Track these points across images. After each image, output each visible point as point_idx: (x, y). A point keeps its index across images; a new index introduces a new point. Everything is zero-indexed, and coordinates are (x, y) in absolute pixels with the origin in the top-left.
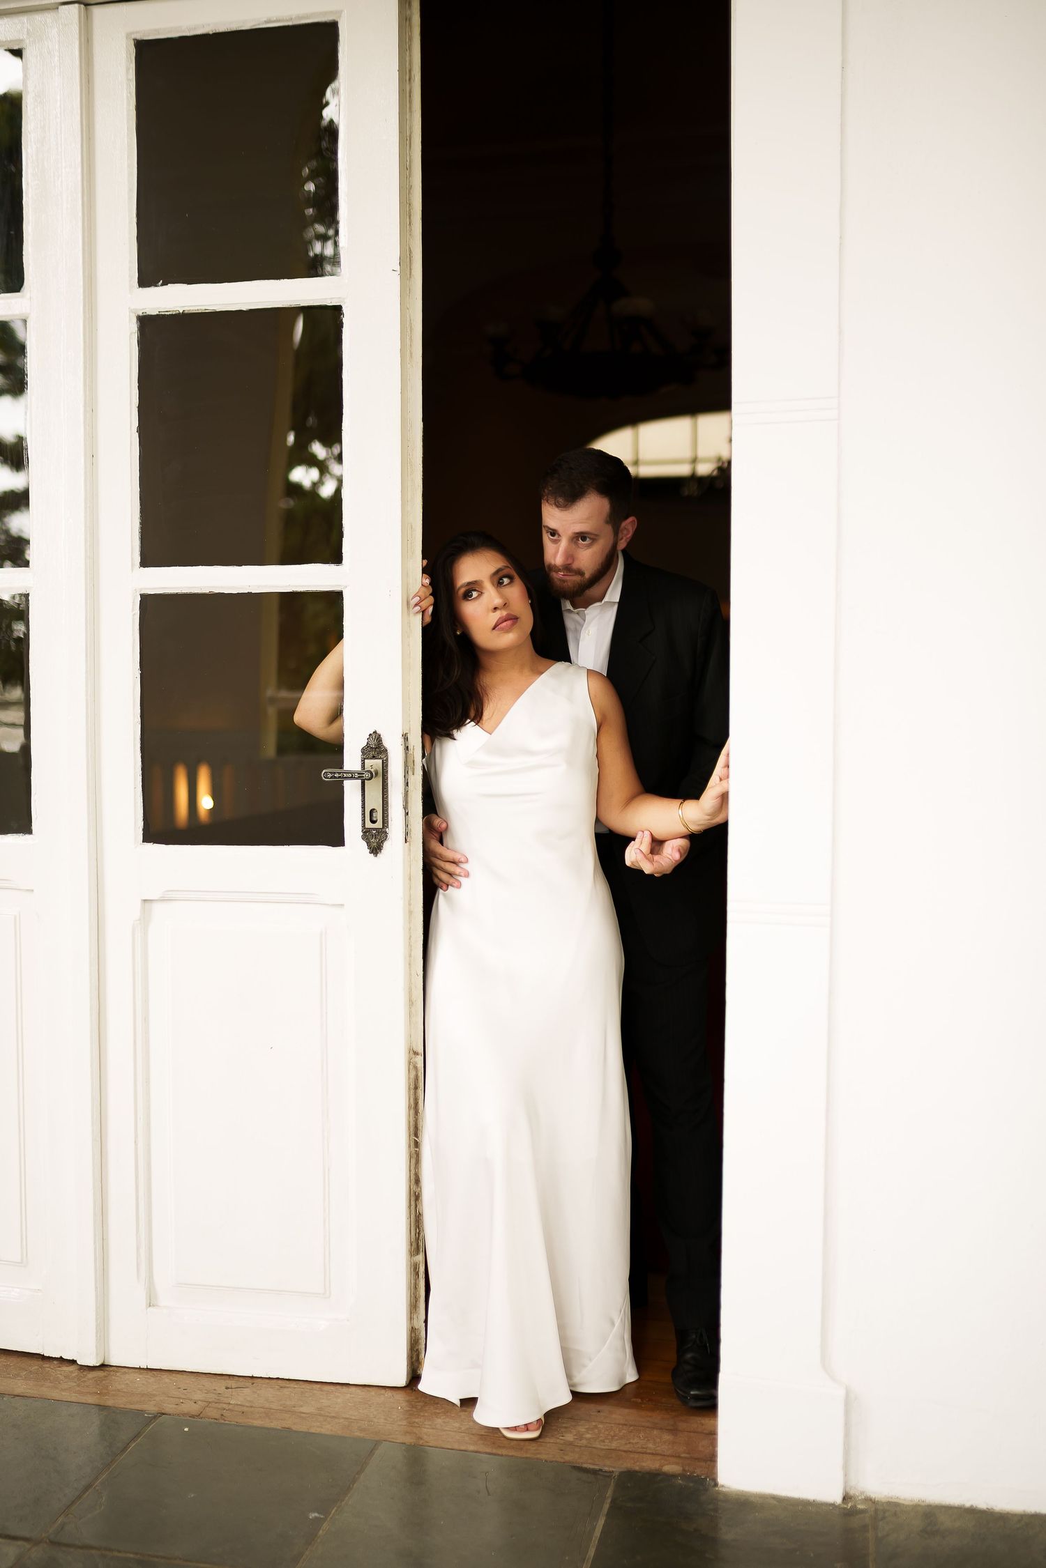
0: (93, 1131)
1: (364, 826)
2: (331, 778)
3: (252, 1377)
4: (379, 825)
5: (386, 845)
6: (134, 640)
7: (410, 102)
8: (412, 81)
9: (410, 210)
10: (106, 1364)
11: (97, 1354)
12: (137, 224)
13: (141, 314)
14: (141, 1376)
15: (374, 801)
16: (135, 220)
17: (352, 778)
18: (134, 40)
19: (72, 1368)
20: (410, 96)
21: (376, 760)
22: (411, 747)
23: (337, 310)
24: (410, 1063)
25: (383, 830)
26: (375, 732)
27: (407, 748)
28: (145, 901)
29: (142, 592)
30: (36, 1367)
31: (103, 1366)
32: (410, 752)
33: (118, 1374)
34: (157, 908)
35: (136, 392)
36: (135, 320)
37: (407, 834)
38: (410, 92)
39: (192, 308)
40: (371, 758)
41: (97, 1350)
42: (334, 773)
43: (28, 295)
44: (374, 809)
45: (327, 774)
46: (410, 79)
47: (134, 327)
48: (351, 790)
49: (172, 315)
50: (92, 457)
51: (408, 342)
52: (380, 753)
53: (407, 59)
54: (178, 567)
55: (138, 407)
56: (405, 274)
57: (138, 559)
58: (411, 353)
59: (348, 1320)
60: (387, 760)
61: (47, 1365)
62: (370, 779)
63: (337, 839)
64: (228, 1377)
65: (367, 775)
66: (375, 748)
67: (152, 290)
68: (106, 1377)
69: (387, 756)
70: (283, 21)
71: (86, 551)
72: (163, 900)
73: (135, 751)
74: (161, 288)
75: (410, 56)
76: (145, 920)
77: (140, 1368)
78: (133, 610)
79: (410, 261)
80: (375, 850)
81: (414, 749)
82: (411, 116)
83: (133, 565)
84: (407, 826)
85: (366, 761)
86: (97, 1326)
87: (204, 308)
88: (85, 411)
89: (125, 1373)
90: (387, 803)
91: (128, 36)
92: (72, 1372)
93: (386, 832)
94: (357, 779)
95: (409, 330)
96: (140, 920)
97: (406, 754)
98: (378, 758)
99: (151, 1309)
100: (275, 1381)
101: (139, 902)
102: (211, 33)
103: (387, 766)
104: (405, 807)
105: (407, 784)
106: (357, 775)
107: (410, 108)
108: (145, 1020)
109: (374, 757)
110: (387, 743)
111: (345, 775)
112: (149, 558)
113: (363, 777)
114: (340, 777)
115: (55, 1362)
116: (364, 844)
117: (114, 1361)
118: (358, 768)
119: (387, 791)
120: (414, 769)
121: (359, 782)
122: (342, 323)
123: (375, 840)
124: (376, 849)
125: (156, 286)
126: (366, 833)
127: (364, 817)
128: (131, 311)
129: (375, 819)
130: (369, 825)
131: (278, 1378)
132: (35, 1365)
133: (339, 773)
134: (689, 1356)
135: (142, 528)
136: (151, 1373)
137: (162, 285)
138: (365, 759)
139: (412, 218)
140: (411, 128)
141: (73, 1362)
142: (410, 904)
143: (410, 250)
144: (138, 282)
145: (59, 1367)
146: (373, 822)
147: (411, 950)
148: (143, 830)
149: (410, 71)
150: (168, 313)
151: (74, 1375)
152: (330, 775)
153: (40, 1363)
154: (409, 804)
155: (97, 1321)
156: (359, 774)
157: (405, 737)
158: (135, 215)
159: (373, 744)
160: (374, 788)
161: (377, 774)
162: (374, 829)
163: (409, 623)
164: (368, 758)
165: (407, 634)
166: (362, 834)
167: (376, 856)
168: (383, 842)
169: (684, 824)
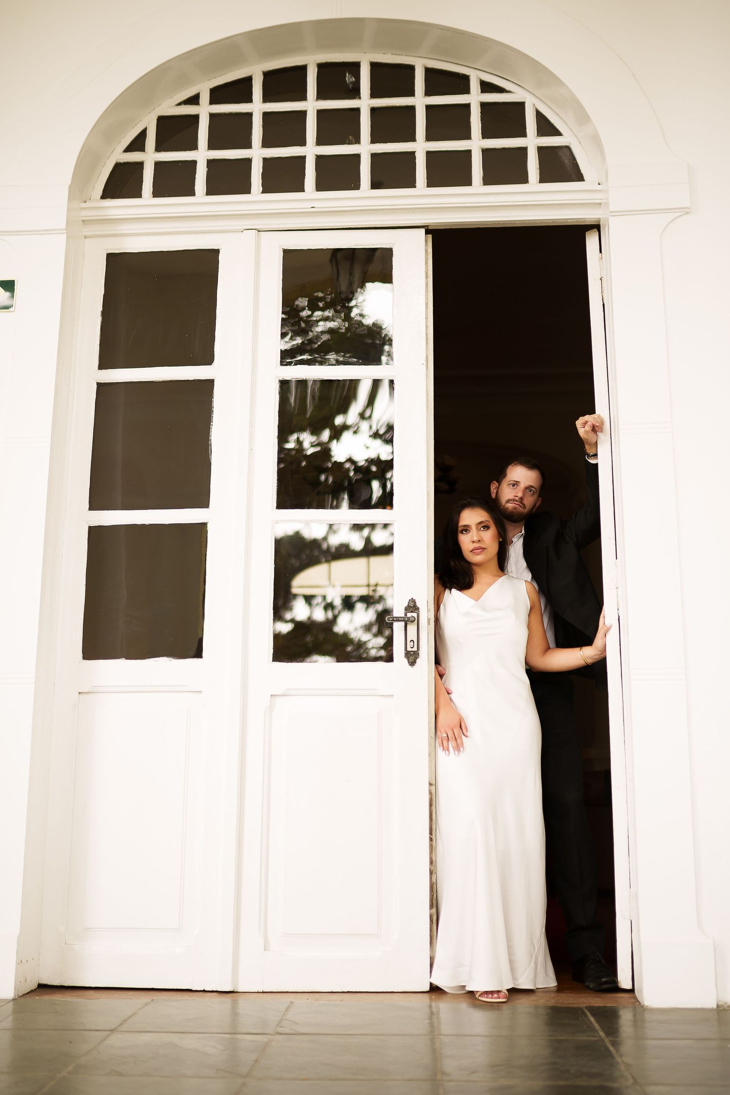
1: (406, 650)
4: (415, 649)
5: (418, 661)
13: (281, 379)
15: (412, 636)
18: (283, 249)
23: (391, 382)
24: (429, 789)
25: (417, 652)
26: (411, 599)
27: (428, 609)
28: (272, 695)
34: (279, 700)
35: (277, 418)
36: (278, 382)
40: (410, 612)
44: (412, 641)
47: (277, 386)
48: (398, 629)
49: (299, 380)
52: (415, 609)
55: (278, 426)
56: (426, 367)
57: (275, 505)
59: (392, 951)
60: (419, 613)
62: (410, 622)
63: (389, 658)
65: (409, 619)
66: (412, 607)
67: (288, 367)
69: (419, 611)
71: (247, 499)
72: (282, 695)
76: (272, 706)
80: (412, 663)
83: (272, 508)
85: (408, 613)
87: (317, 377)
88: (250, 426)
90: (419, 637)
91: (279, 247)
93: (419, 654)
95: (427, 394)
96: (269, 706)
97: (428, 612)
98: (414, 613)
99: (265, 952)
101: (269, 696)
103: (419, 616)
109: (412, 612)
110: (418, 604)
111: (400, 619)
112: (282, 504)
113: (407, 622)
116: (406, 660)
118: (402, 617)
119: (419, 630)
121: (403, 623)
123: (412, 657)
125: (290, 366)
126: (408, 655)
127: (406, 645)
128: (276, 378)
129: (412, 646)
130: (409, 649)
135: (278, 489)
137: (294, 365)
138: (406, 611)
143: (429, 356)
144: (280, 363)
146: (412, 648)
148: (273, 654)
150: (295, 380)
152: (391, 619)
156: (403, 619)
159: (412, 604)
160: (412, 628)
161: (414, 620)
162: (412, 652)
163: (428, 543)
164: (408, 611)
165: (427, 548)
166: (404, 654)
167: (413, 667)
168: (416, 659)
169: (584, 659)
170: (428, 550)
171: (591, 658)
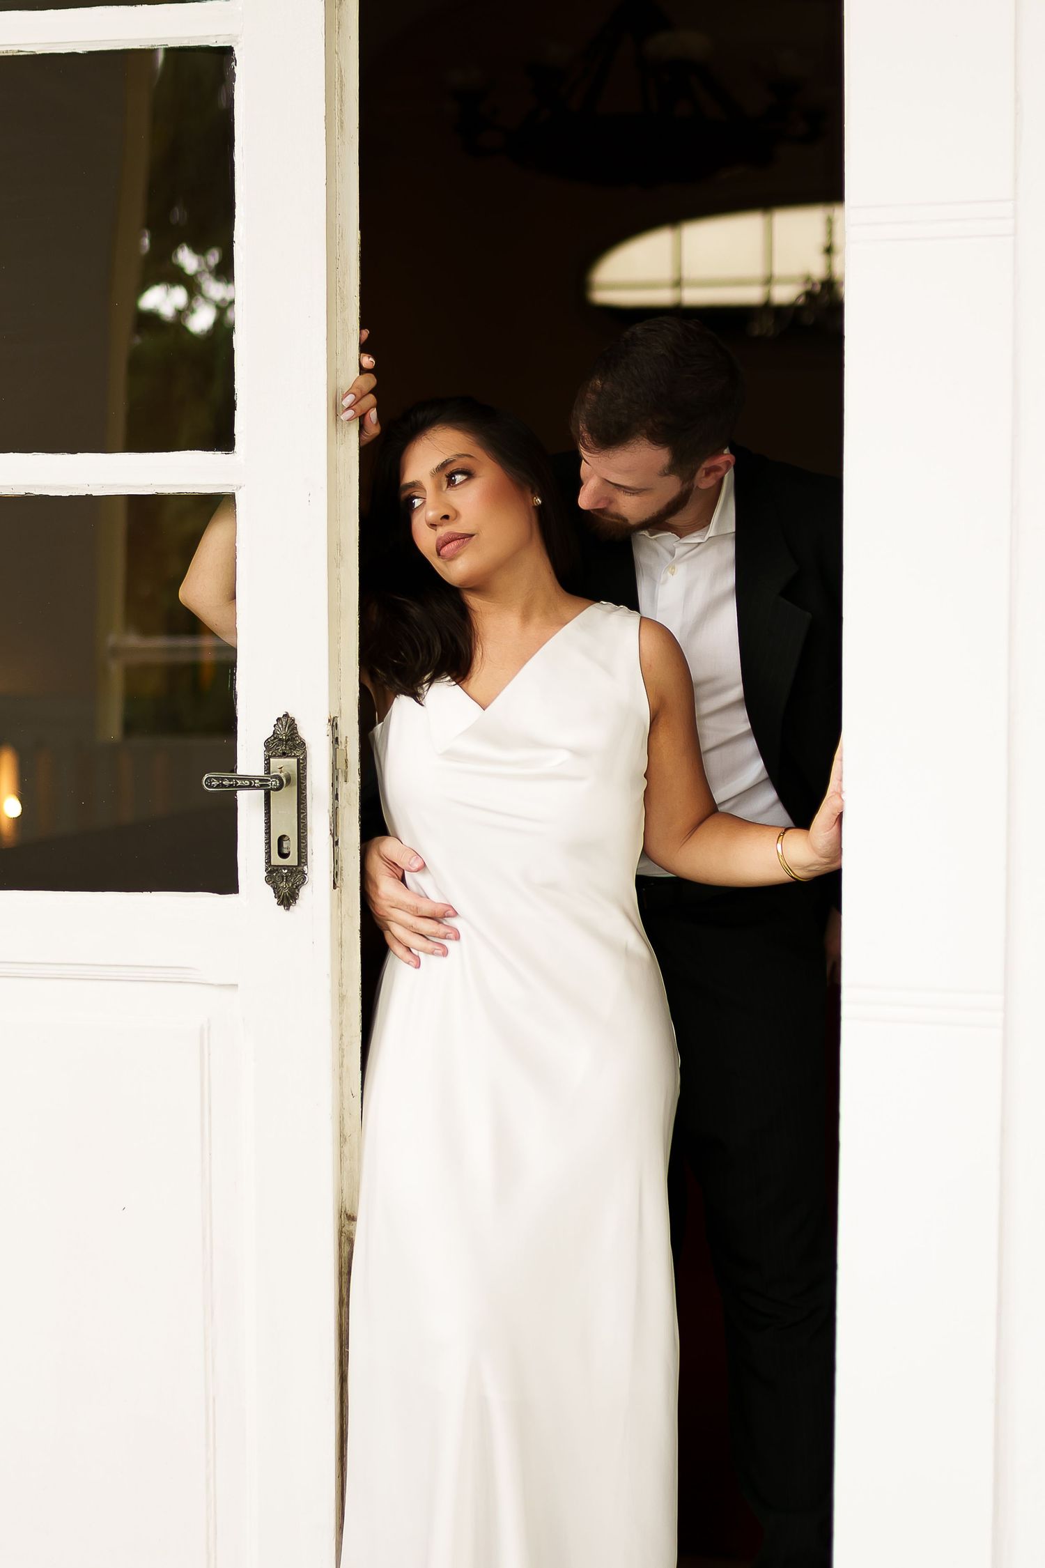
1: (270, 862)
2: (218, 786)
4: (292, 860)
5: (304, 892)
15: (285, 823)
17: (251, 787)
21: (287, 760)
22: (341, 740)
23: (225, 54)
24: (341, 1232)
25: (300, 868)
26: (286, 715)
27: (335, 741)
32: (342, 747)
37: (336, 875)
40: (280, 757)
42: (223, 779)
44: (284, 836)
45: (210, 781)
48: (249, 805)
51: (337, 105)
52: (294, 747)
58: (342, 122)
60: (305, 759)
62: (278, 789)
63: (225, 882)
65: (274, 783)
69: (305, 752)
80: (287, 899)
81: (346, 742)
84: (336, 862)
85: (271, 759)
90: (305, 826)
93: (303, 872)
94: (258, 788)
95: (338, 86)
97: (335, 750)
98: (291, 757)
103: (305, 768)
104: (334, 833)
105: (336, 797)
106: (257, 783)
109: (284, 755)
110: (304, 732)
111: (239, 783)
113: (268, 786)
114: (231, 786)
116: (269, 890)
118: (259, 771)
119: (305, 808)
120: (346, 772)
121: (261, 793)
122: (234, 74)
123: (287, 884)
124: (288, 900)
126: (273, 874)
127: (270, 847)
129: (285, 851)
130: (276, 860)
133: (230, 779)
138: (270, 757)
142: (341, 985)
146: (284, 855)
147: (343, 1056)
152: (215, 783)
154: (340, 829)
156: (260, 780)
157: (334, 724)
159: (282, 734)
160: (285, 802)
161: (289, 780)
162: (285, 867)
163: (339, 545)
164: (274, 756)
165: (334, 561)
166: (265, 874)
167: (288, 909)
168: (298, 887)
169: (788, 869)
170: (338, 566)
171: (803, 868)
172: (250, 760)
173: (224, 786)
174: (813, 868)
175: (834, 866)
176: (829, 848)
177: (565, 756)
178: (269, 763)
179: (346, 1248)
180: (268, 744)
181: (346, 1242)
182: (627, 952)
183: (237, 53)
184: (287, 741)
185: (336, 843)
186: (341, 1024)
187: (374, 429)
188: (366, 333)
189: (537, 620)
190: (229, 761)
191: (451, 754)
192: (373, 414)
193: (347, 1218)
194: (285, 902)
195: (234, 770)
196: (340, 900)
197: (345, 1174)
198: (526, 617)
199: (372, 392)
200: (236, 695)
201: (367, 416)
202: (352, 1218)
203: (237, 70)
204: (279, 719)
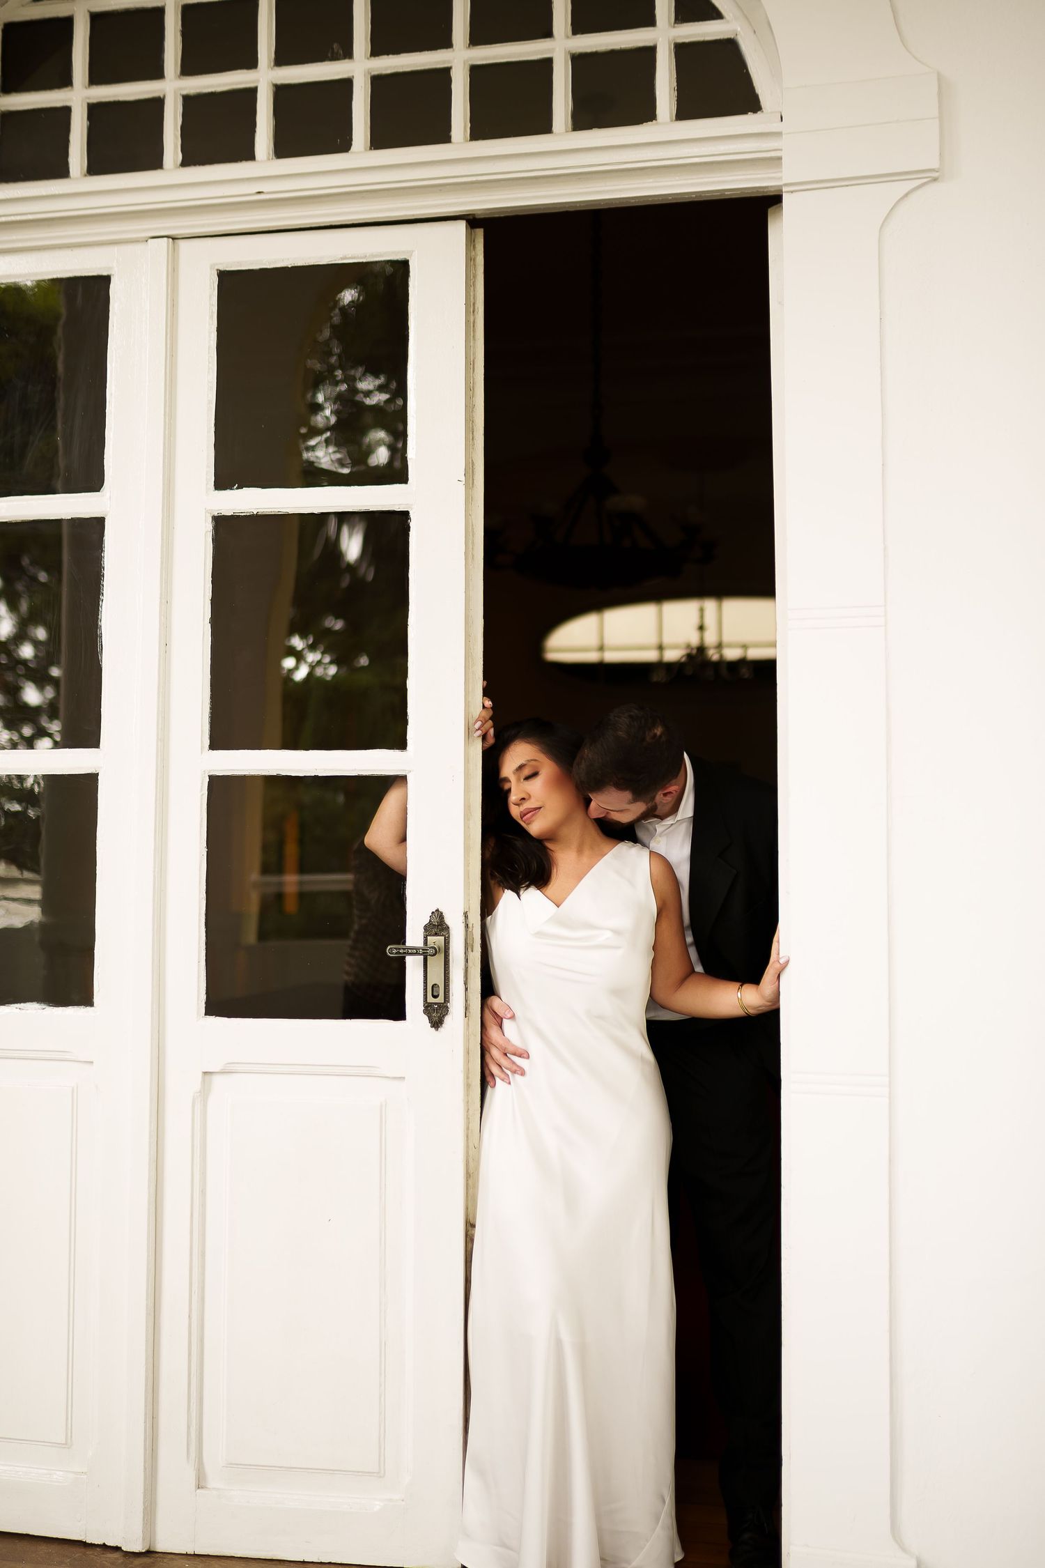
0: (147, 1305)
1: (426, 1000)
2: (396, 953)
3: (304, 1562)
4: (440, 999)
5: (447, 1019)
6: (202, 819)
7: (474, 331)
8: (476, 313)
9: (473, 426)
10: (152, 1549)
11: (144, 1539)
12: (215, 432)
13: (216, 514)
14: (189, 1562)
15: (436, 977)
16: (213, 429)
17: (417, 954)
18: (217, 270)
19: (116, 1555)
20: (474, 326)
21: (438, 937)
22: (470, 925)
23: (405, 515)
24: (466, 1235)
25: (445, 1004)
26: (437, 910)
27: (467, 926)
28: (205, 1073)
29: (211, 774)
30: (80, 1554)
31: (149, 1553)
32: (470, 930)
33: (165, 1561)
34: (217, 1080)
35: (209, 586)
36: (210, 519)
37: (466, 1009)
38: (474, 322)
39: (265, 510)
40: (433, 935)
41: (143, 1534)
42: (399, 949)
43: (108, 495)
44: (436, 984)
46: (474, 312)
47: (209, 526)
48: (413, 966)
49: (244, 517)
50: (165, 645)
51: (471, 546)
52: (442, 930)
53: (472, 294)
54: (246, 751)
55: (211, 600)
56: (469, 485)
57: (207, 742)
58: (473, 556)
59: (403, 1500)
60: (449, 937)
61: (91, 1553)
62: (434, 955)
64: (278, 1563)
65: (431, 951)
66: (437, 925)
67: (228, 492)
68: (153, 1563)
69: (449, 933)
70: (358, 258)
71: (158, 735)
72: (222, 1073)
73: (200, 927)
74: (236, 491)
75: (474, 291)
76: (204, 1093)
77: (187, 1554)
78: (202, 790)
79: (473, 470)
80: (437, 1023)
81: (473, 927)
82: (474, 343)
83: (202, 748)
84: (466, 1001)
85: (429, 938)
86: (145, 1509)
88: (161, 603)
89: (173, 1559)
90: (449, 978)
91: (211, 268)
92: (117, 1559)
93: (447, 1007)
94: (421, 955)
95: (471, 535)
96: (200, 1092)
97: (466, 931)
98: (440, 936)
99: (198, 1491)
100: (327, 1565)
101: (200, 1075)
102: (290, 266)
103: (449, 942)
104: (466, 983)
105: (467, 961)
106: (421, 951)
107: (474, 336)
108: (202, 1191)
109: (436, 934)
110: (448, 921)
111: (409, 951)
112: (219, 740)
113: (426, 954)
114: (404, 953)
115: (98, 1549)
116: (426, 1018)
117: (160, 1547)
118: (420, 944)
119: (449, 967)
120: (473, 946)
121: (422, 957)
122: (410, 527)
123: (436, 1014)
124: (438, 1025)
125: (232, 489)
126: (428, 1009)
127: (426, 989)
128: (207, 511)
129: (435, 994)
130: (431, 999)
131: (330, 1563)
132: (78, 1553)
133: (404, 949)
134: (746, 1536)
135: (211, 713)
136: (198, 1559)
137: (237, 488)
138: (427, 936)
139: (475, 433)
140: (474, 354)
141: (117, 1549)
142: (468, 1078)
143: (473, 463)
144: (215, 485)
145: (103, 1554)
146: (435, 997)
147: (469, 1123)
148: (206, 1003)
149: (474, 304)
150: (243, 514)
151: (120, 1561)
152: (395, 951)
153: (83, 1550)
154: (469, 980)
155: (144, 1503)
156: (423, 950)
157: (466, 915)
158: (213, 425)
159: (435, 922)
160: (436, 964)
161: (439, 950)
162: (436, 1004)
163: (469, 806)
164: (430, 935)
165: (467, 817)
166: (423, 1008)
167: (437, 1030)
168: (444, 1016)
169: (743, 1007)
170: (469, 820)
171: (754, 1008)
172: (414, 936)
173: (400, 953)
174: (760, 1008)
175: (774, 1007)
176: (772, 995)
177: (609, 934)
178: (427, 940)
179: (469, 1245)
180: (426, 928)
181: (469, 1240)
182: (642, 1059)
183: (411, 515)
184: (438, 926)
185: (466, 989)
186: (468, 1102)
187: (491, 741)
188: (485, 683)
189: (587, 852)
190: (401, 938)
191: (540, 934)
192: (492, 731)
193: (470, 1226)
194: (436, 1026)
195: (404, 943)
196: (468, 1025)
197: (470, 1198)
198: (580, 851)
199: (491, 719)
200: (406, 898)
201: (488, 733)
202: (473, 1226)
203: (412, 525)
204: (433, 913)
